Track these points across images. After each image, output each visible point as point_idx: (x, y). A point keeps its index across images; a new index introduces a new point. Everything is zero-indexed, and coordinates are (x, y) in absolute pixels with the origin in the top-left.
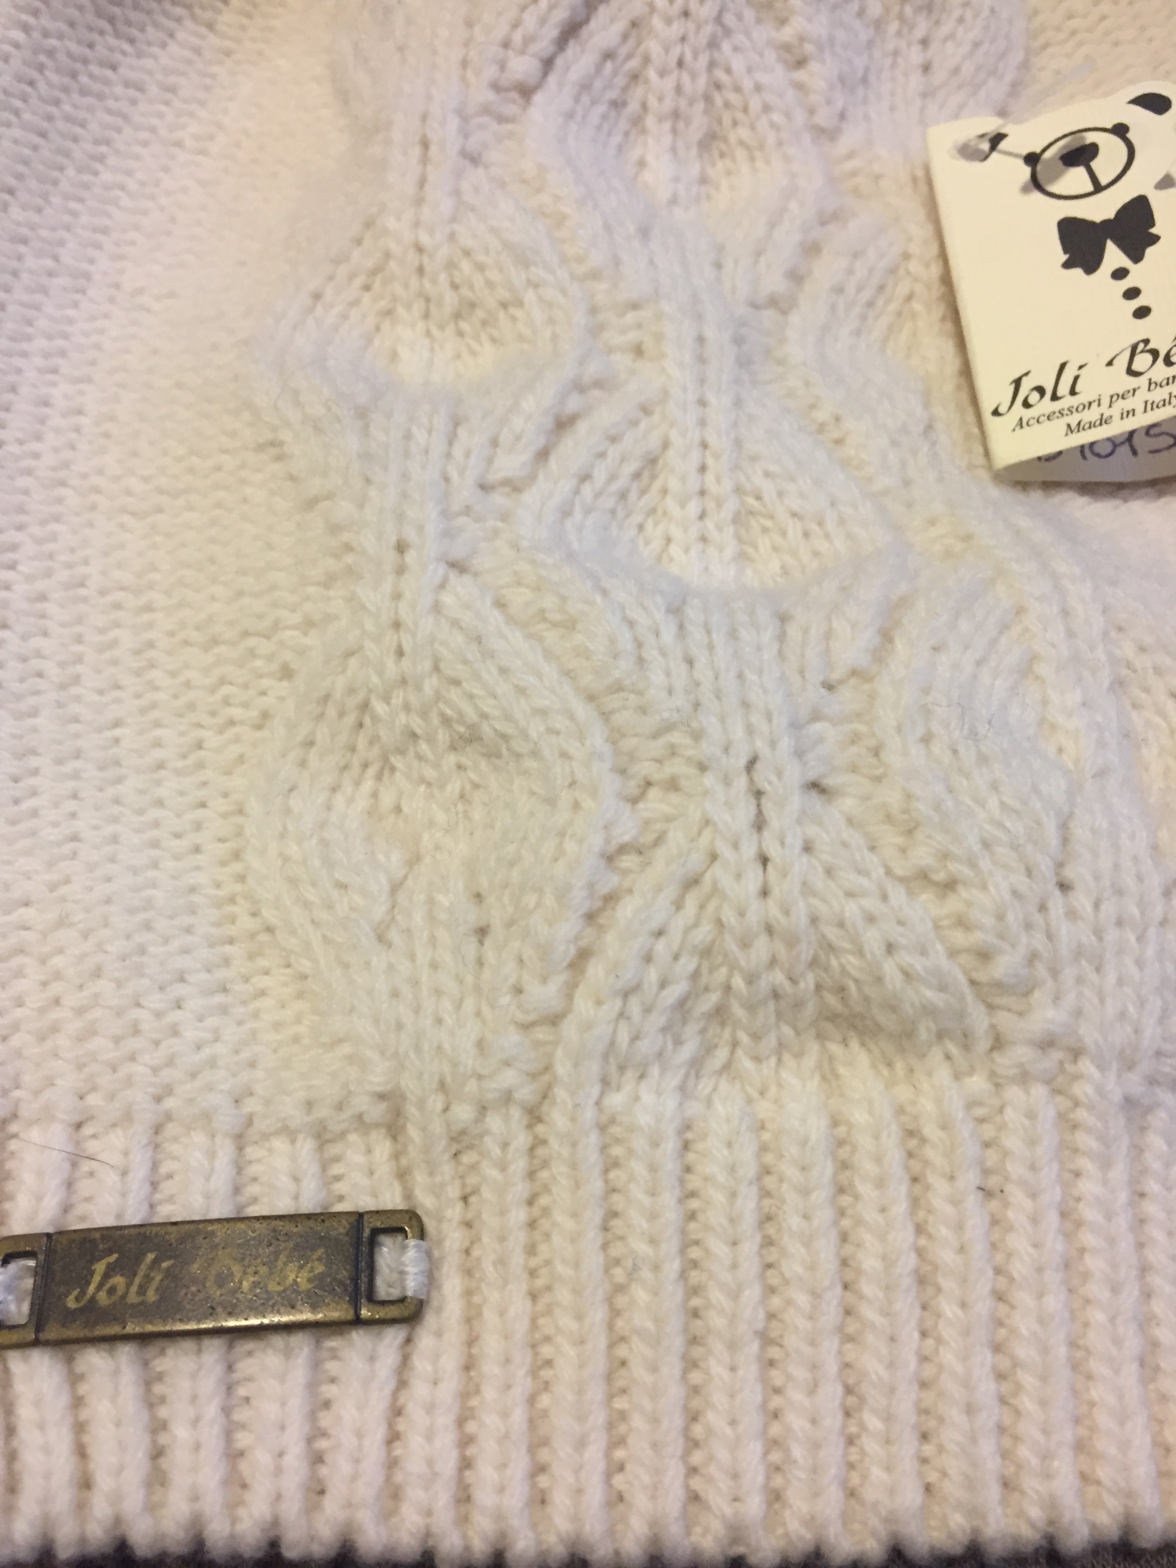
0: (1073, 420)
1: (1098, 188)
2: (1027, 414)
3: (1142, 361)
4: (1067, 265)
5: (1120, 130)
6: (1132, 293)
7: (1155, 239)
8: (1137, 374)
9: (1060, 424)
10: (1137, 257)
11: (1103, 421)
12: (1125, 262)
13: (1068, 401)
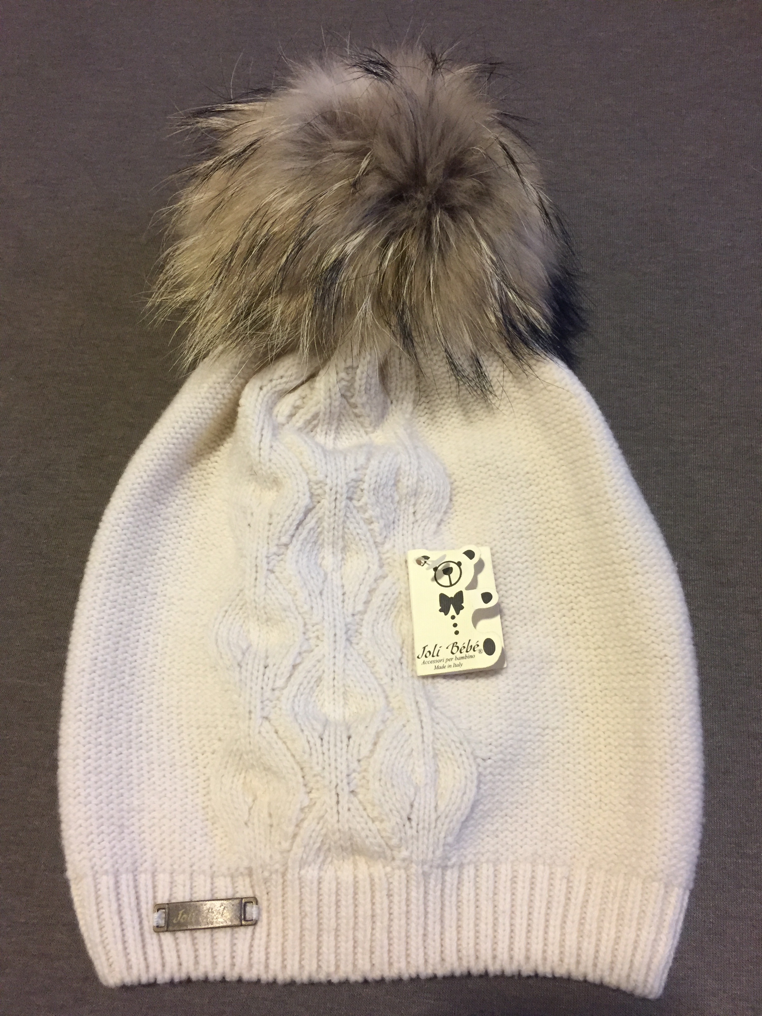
0: (437, 664)
1: (451, 585)
2: (426, 660)
3: (455, 649)
4: (440, 611)
5: (459, 564)
6: (455, 625)
7: (462, 608)
8: (453, 653)
9: (433, 665)
10: (458, 613)
11: (444, 667)
12: (455, 614)
13: (436, 658)
